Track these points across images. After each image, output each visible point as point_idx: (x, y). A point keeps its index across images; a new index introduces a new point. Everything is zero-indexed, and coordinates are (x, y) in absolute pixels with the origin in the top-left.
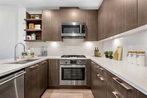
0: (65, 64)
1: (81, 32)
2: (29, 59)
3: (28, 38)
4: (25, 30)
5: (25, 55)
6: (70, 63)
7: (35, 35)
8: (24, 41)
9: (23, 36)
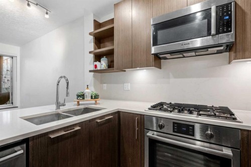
0: (159, 130)
1: (213, 31)
2: (86, 106)
3: (96, 66)
4: (90, 52)
5: (81, 98)
6: (174, 131)
7: (106, 59)
8: (90, 71)
9: (90, 64)
